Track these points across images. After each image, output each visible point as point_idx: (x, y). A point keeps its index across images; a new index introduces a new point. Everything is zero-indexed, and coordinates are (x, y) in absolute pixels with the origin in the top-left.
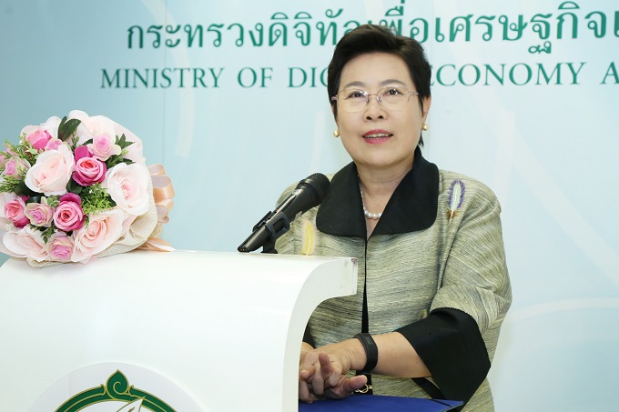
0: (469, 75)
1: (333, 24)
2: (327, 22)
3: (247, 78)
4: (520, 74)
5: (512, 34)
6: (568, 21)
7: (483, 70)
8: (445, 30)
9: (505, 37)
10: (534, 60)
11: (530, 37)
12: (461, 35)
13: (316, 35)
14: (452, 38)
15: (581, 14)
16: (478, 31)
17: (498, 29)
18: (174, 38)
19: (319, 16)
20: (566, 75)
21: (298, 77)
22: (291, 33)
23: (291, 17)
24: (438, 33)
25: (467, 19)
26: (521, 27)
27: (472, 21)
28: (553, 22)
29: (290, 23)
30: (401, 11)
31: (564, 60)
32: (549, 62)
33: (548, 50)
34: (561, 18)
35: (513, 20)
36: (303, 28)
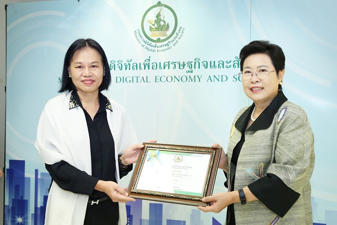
0: (170, 79)
1: (129, 64)
2: (127, 63)
4: (184, 79)
5: (181, 67)
6: (197, 63)
7: (173, 78)
8: (162, 66)
9: (180, 68)
10: (188, 75)
11: (187, 68)
12: (167, 67)
13: (124, 67)
14: (164, 68)
15: (201, 62)
16: (172, 66)
17: (177, 66)
19: (125, 61)
20: (197, 79)
21: (119, 80)
22: (116, 66)
23: (116, 61)
24: (160, 67)
25: (168, 63)
26: (184, 65)
27: (170, 63)
28: (193, 64)
29: (116, 64)
30: (149, 60)
31: (196, 75)
32: (192, 75)
33: (192, 72)
34: (195, 63)
35: (182, 63)
36: (120, 65)
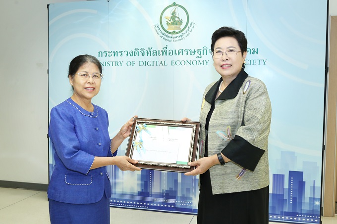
0: (183, 63)
1: (150, 51)
2: (148, 50)
3: (129, 64)
4: (195, 63)
5: (193, 54)
6: (205, 51)
7: (186, 62)
8: (177, 52)
9: (191, 54)
10: (198, 60)
11: (197, 54)
12: (181, 54)
13: (146, 54)
14: (179, 55)
15: (208, 49)
16: (185, 53)
17: (189, 52)
18: (110, 54)
19: (146, 49)
20: (205, 62)
21: (142, 64)
22: (140, 53)
23: (140, 49)
24: (175, 53)
26: (194, 52)
27: (183, 51)
28: (202, 51)
29: (139, 51)
30: (166, 48)
31: (204, 60)
32: (201, 60)
33: (201, 57)
35: (193, 50)
36: (143, 52)
